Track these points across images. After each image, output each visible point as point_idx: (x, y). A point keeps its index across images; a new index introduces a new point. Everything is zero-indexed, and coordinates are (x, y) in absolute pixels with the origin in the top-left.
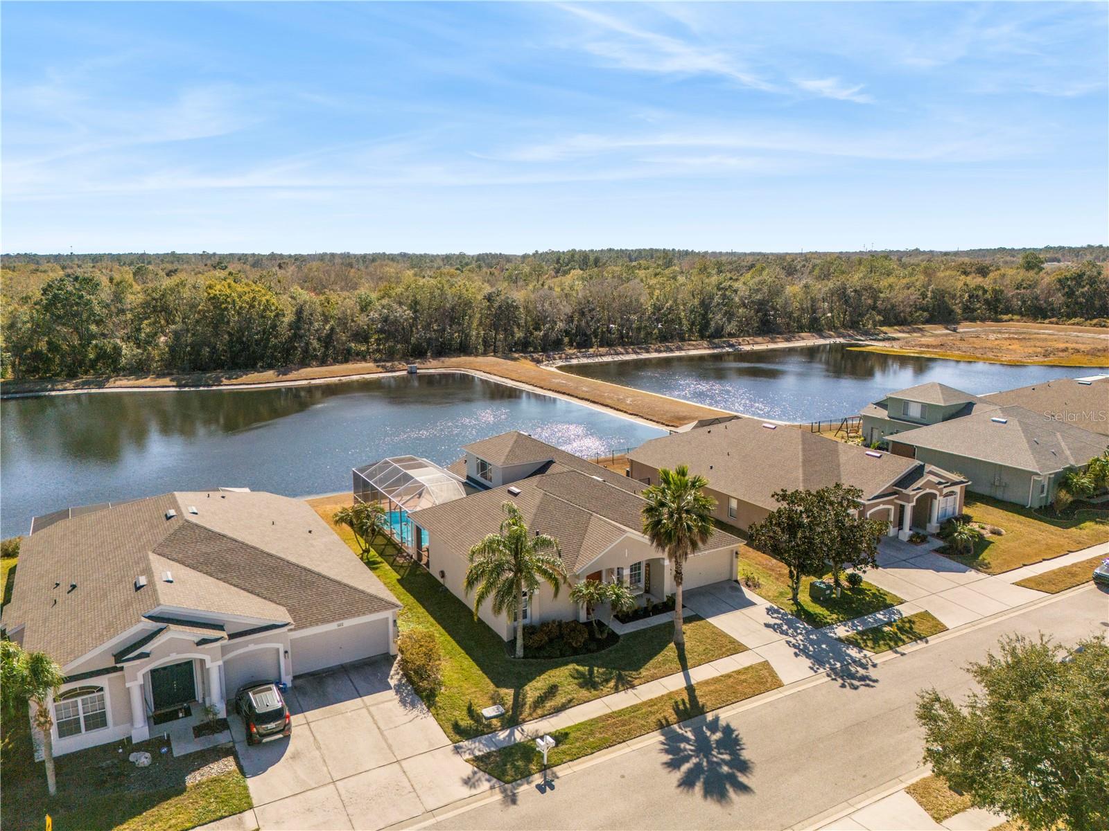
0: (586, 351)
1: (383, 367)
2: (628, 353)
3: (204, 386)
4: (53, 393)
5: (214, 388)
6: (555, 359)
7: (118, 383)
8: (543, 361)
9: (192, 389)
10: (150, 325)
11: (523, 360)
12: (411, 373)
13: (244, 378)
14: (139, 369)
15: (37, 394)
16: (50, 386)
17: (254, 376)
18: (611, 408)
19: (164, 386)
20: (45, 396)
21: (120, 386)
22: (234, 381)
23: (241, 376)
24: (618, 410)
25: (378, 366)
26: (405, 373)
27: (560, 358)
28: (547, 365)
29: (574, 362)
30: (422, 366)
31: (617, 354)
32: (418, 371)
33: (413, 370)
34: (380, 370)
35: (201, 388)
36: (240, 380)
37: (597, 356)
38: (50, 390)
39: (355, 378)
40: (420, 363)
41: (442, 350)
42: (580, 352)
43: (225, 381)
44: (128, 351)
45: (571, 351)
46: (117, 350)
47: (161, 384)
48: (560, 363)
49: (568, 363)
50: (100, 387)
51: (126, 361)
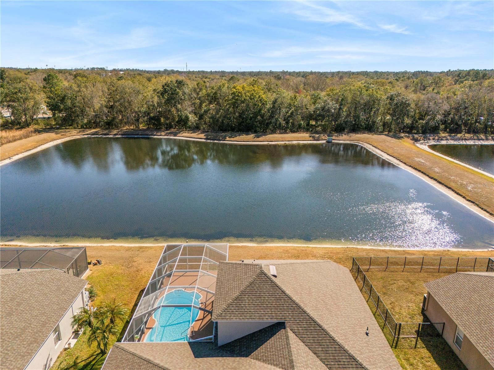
0: (455, 136)
1: (313, 137)
2: (487, 139)
3: (217, 140)
5: (221, 142)
6: (429, 139)
7: (184, 134)
8: (420, 140)
9: (211, 141)
11: (406, 139)
12: (328, 142)
13: (237, 138)
16: (155, 133)
17: (244, 137)
18: (453, 191)
19: (199, 137)
21: (184, 136)
22: (232, 139)
24: (458, 194)
25: (310, 136)
26: (325, 141)
27: (434, 139)
28: (422, 144)
29: (444, 142)
30: (337, 138)
31: (479, 140)
32: (333, 141)
33: (330, 140)
34: (311, 138)
36: (235, 139)
37: (462, 140)
38: (155, 135)
39: (295, 142)
40: (336, 136)
41: (355, 129)
42: (450, 136)
43: (228, 138)
45: (443, 135)
46: (187, 118)
48: (432, 143)
49: (438, 143)
50: (175, 135)
51: (190, 124)
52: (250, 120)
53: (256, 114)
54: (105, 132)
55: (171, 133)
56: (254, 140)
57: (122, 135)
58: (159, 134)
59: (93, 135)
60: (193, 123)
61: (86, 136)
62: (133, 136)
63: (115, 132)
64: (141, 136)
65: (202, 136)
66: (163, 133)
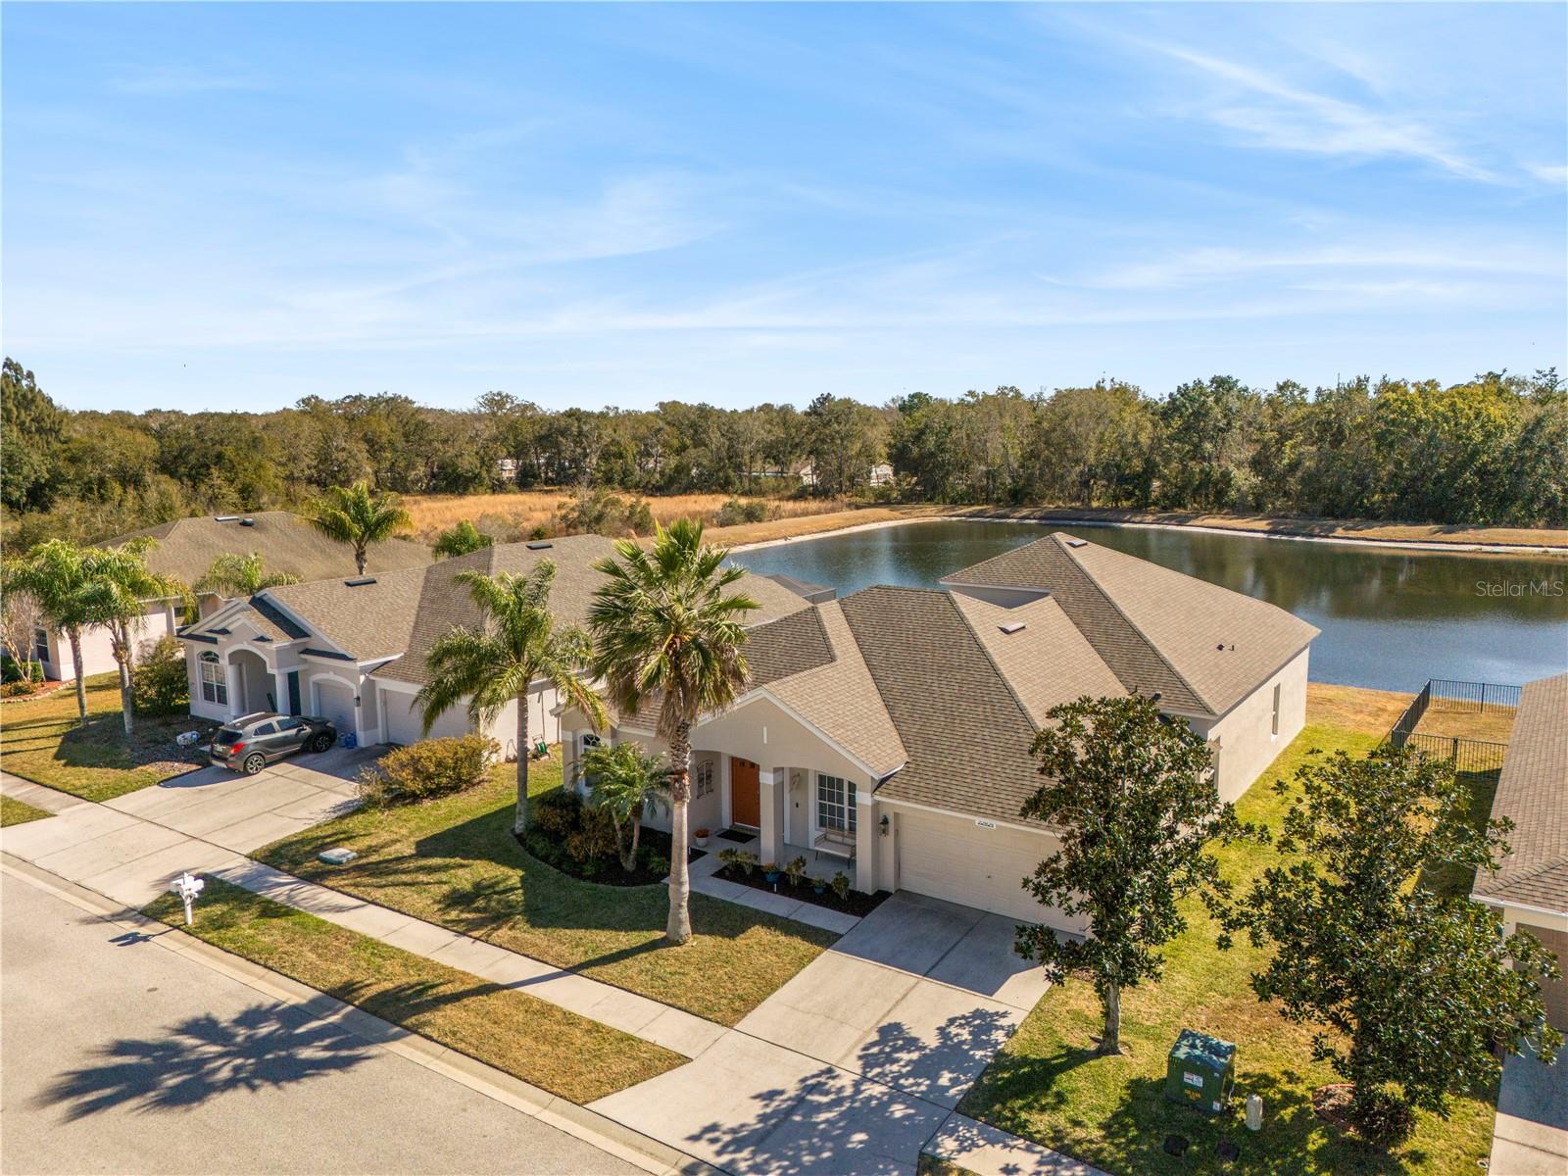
3: (1304, 535)
4: (1124, 525)
5: (1316, 540)
9: (1284, 538)
13: (1376, 531)
14: (1253, 507)
15: (1111, 524)
16: (1130, 516)
19: (1250, 527)
21: (1208, 525)
22: (1352, 534)
23: (1369, 528)
35: (1298, 539)
36: (1366, 533)
38: (1125, 522)
43: (1339, 532)
44: (1244, 479)
46: (1226, 477)
47: (1253, 528)
50: (1180, 524)
51: (1233, 493)
52: (1435, 484)
53: (1455, 472)
54: (1001, 512)
55: (1170, 518)
56: (1430, 538)
57: (1040, 518)
58: (1138, 519)
59: (970, 517)
60: (1244, 496)
61: (954, 519)
62: (1067, 522)
63: (1025, 512)
64: (1087, 523)
65: (1263, 525)
66: (1150, 518)
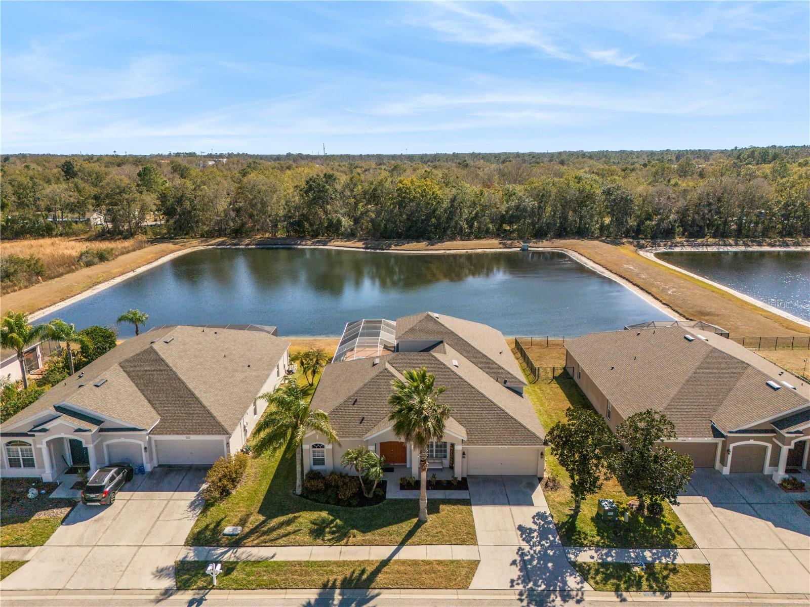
0: (693, 241)
1: (504, 244)
2: (737, 245)
3: (380, 249)
4: (299, 247)
5: (385, 251)
6: (659, 246)
7: (335, 243)
8: (646, 247)
9: (372, 251)
10: (363, 206)
11: (627, 245)
12: (523, 250)
13: (406, 246)
14: (351, 235)
15: (290, 246)
16: (299, 242)
17: (414, 245)
18: (652, 296)
19: (356, 246)
20: (294, 248)
21: (335, 245)
22: (398, 248)
23: (404, 245)
24: (656, 298)
25: (500, 243)
26: (519, 249)
27: (665, 245)
28: (647, 251)
29: (678, 249)
30: (535, 245)
31: (725, 245)
32: (529, 249)
33: (526, 248)
34: (501, 246)
35: (378, 251)
36: (402, 247)
37: (703, 246)
38: (299, 245)
39: (479, 251)
40: (534, 243)
41: (562, 232)
42: (687, 241)
43: (393, 247)
44: (346, 222)
45: (679, 240)
46: (339, 221)
47: (357, 246)
48: (662, 250)
49: (670, 250)
50: (324, 245)
51: (343, 229)
52: (421, 223)
53: (429, 217)
54: (234, 242)
55: (319, 242)
56: (427, 248)
57: (256, 245)
58: (304, 243)
59: (219, 245)
60: (346, 230)
61: (211, 247)
62: (270, 246)
63: (247, 241)
64: (281, 246)
65: (360, 244)
66: (309, 242)
